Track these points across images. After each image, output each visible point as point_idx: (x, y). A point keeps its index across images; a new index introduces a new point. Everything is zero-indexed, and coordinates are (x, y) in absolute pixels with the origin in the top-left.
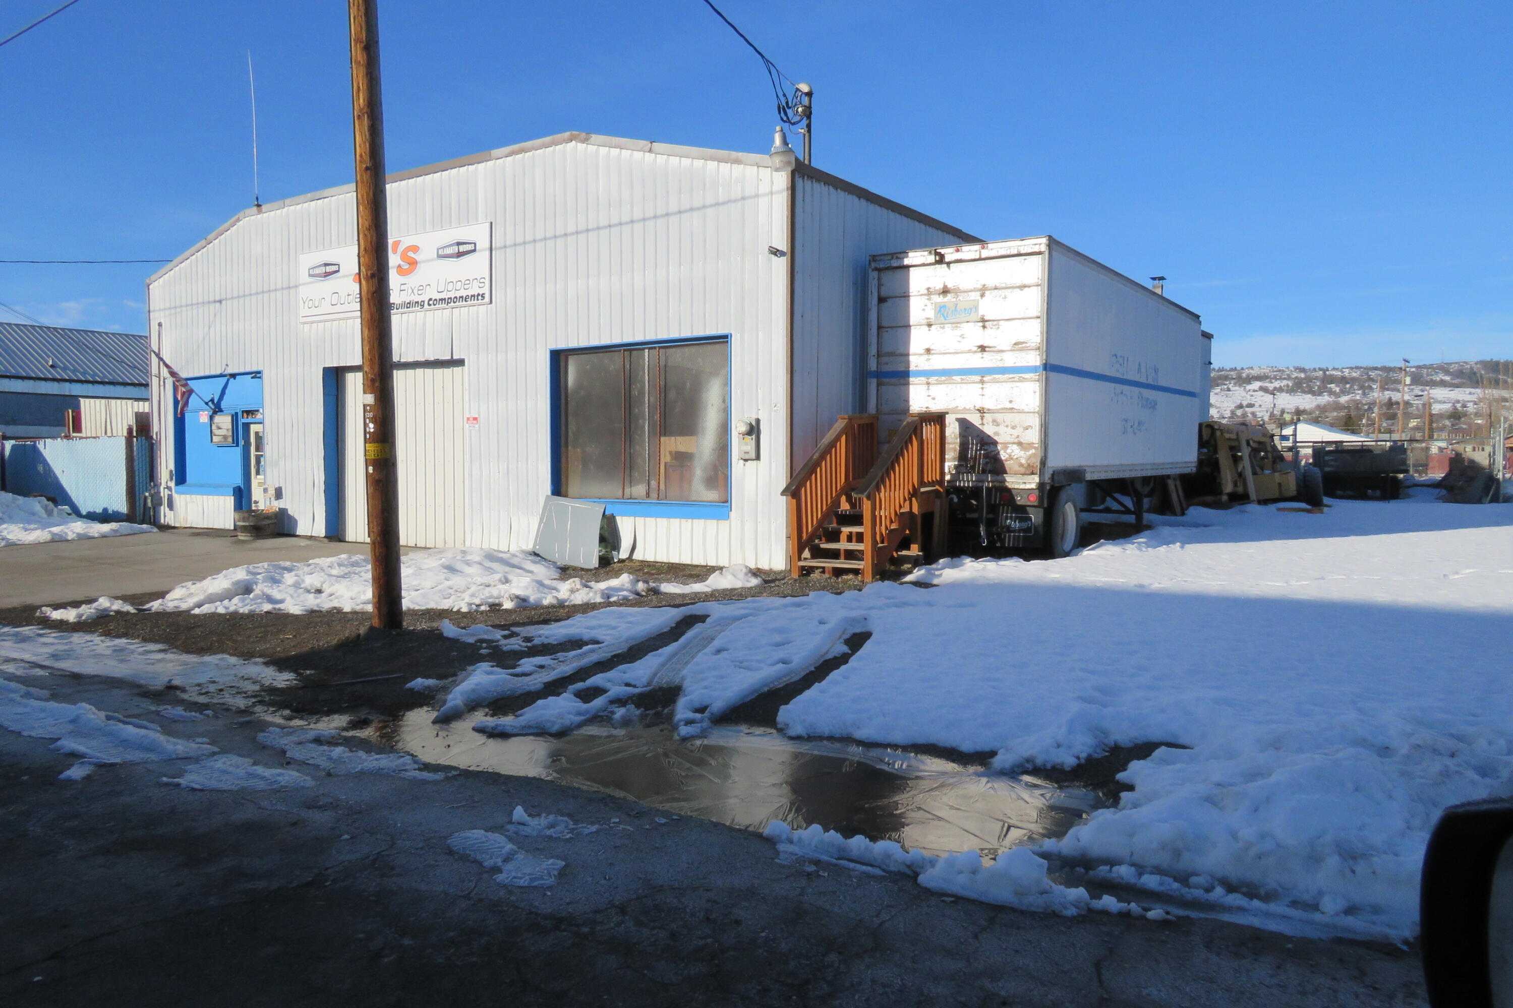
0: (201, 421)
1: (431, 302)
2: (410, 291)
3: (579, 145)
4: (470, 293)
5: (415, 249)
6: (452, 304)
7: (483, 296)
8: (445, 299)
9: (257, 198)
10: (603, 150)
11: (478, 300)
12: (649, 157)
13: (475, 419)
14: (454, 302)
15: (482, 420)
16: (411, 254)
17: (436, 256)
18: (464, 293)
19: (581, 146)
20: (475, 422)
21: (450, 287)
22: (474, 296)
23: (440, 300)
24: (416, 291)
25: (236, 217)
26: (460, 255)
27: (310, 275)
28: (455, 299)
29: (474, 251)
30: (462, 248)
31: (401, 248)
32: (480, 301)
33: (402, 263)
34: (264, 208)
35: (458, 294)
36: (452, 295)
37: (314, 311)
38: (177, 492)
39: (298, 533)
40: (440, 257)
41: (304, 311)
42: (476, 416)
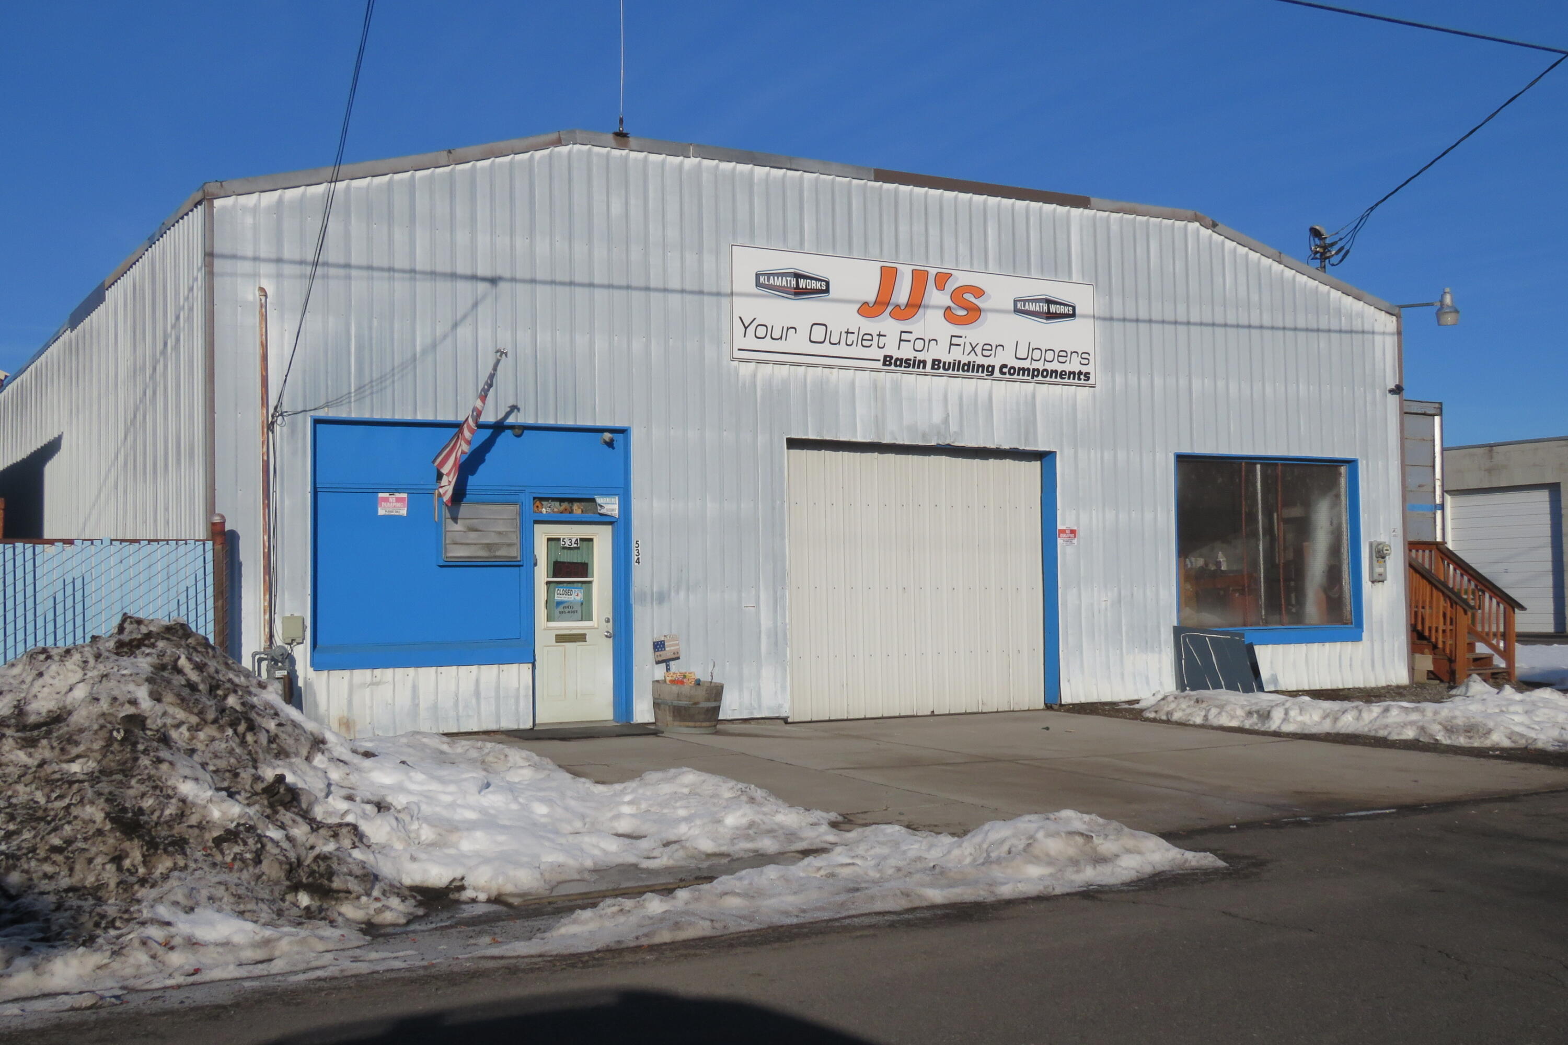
0: (381, 512)
1: (1005, 370)
2: (968, 348)
3: (1203, 230)
4: (1067, 368)
5: (979, 292)
6: (1040, 378)
7: (1087, 375)
8: (1028, 369)
9: (621, 121)
10: (1229, 244)
11: (1079, 379)
12: (1277, 267)
13: (1073, 532)
14: (1043, 376)
15: (1081, 533)
16: (969, 297)
17: (1012, 308)
18: (1060, 368)
19: (1205, 232)
20: (1072, 535)
21: (1037, 354)
22: (1074, 373)
23: (1020, 369)
24: (978, 350)
25: (554, 136)
26: (1050, 316)
27: (758, 284)
28: (1045, 373)
29: (1073, 315)
30: (1053, 308)
31: (951, 286)
32: (1082, 382)
33: (952, 305)
34: (632, 141)
35: (1050, 367)
36: (1039, 365)
37: (767, 344)
38: (317, 665)
39: (720, 717)
40: (1017, 311)
41: (740, 342)
42: (1075, 528)
